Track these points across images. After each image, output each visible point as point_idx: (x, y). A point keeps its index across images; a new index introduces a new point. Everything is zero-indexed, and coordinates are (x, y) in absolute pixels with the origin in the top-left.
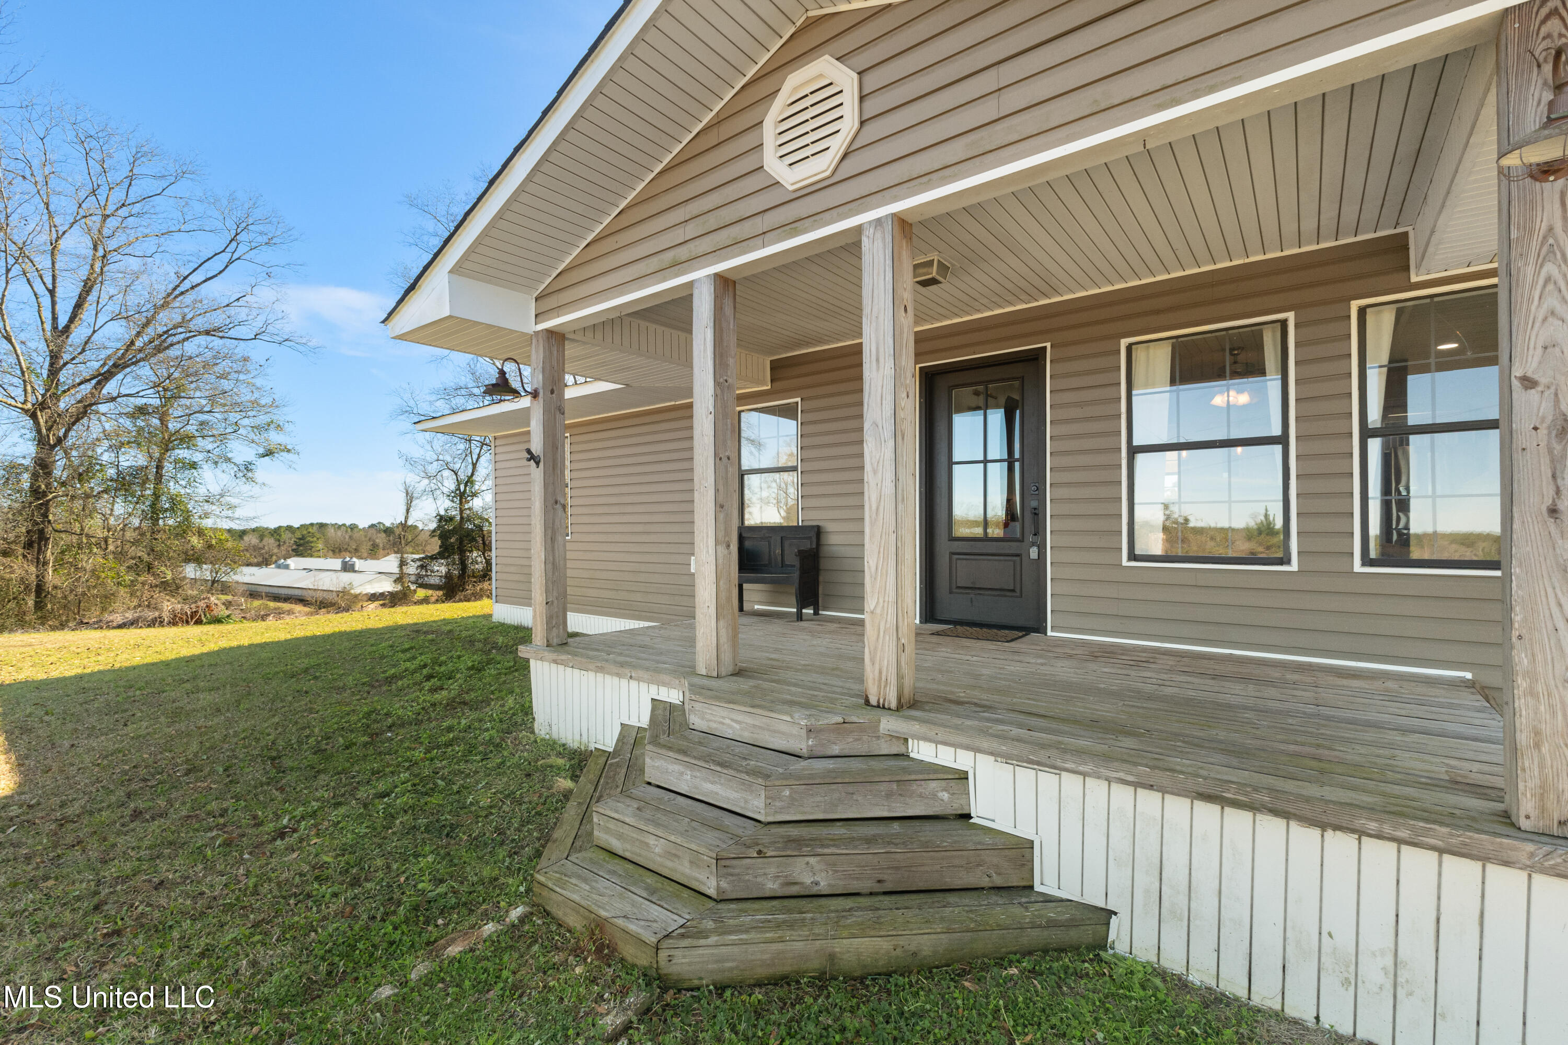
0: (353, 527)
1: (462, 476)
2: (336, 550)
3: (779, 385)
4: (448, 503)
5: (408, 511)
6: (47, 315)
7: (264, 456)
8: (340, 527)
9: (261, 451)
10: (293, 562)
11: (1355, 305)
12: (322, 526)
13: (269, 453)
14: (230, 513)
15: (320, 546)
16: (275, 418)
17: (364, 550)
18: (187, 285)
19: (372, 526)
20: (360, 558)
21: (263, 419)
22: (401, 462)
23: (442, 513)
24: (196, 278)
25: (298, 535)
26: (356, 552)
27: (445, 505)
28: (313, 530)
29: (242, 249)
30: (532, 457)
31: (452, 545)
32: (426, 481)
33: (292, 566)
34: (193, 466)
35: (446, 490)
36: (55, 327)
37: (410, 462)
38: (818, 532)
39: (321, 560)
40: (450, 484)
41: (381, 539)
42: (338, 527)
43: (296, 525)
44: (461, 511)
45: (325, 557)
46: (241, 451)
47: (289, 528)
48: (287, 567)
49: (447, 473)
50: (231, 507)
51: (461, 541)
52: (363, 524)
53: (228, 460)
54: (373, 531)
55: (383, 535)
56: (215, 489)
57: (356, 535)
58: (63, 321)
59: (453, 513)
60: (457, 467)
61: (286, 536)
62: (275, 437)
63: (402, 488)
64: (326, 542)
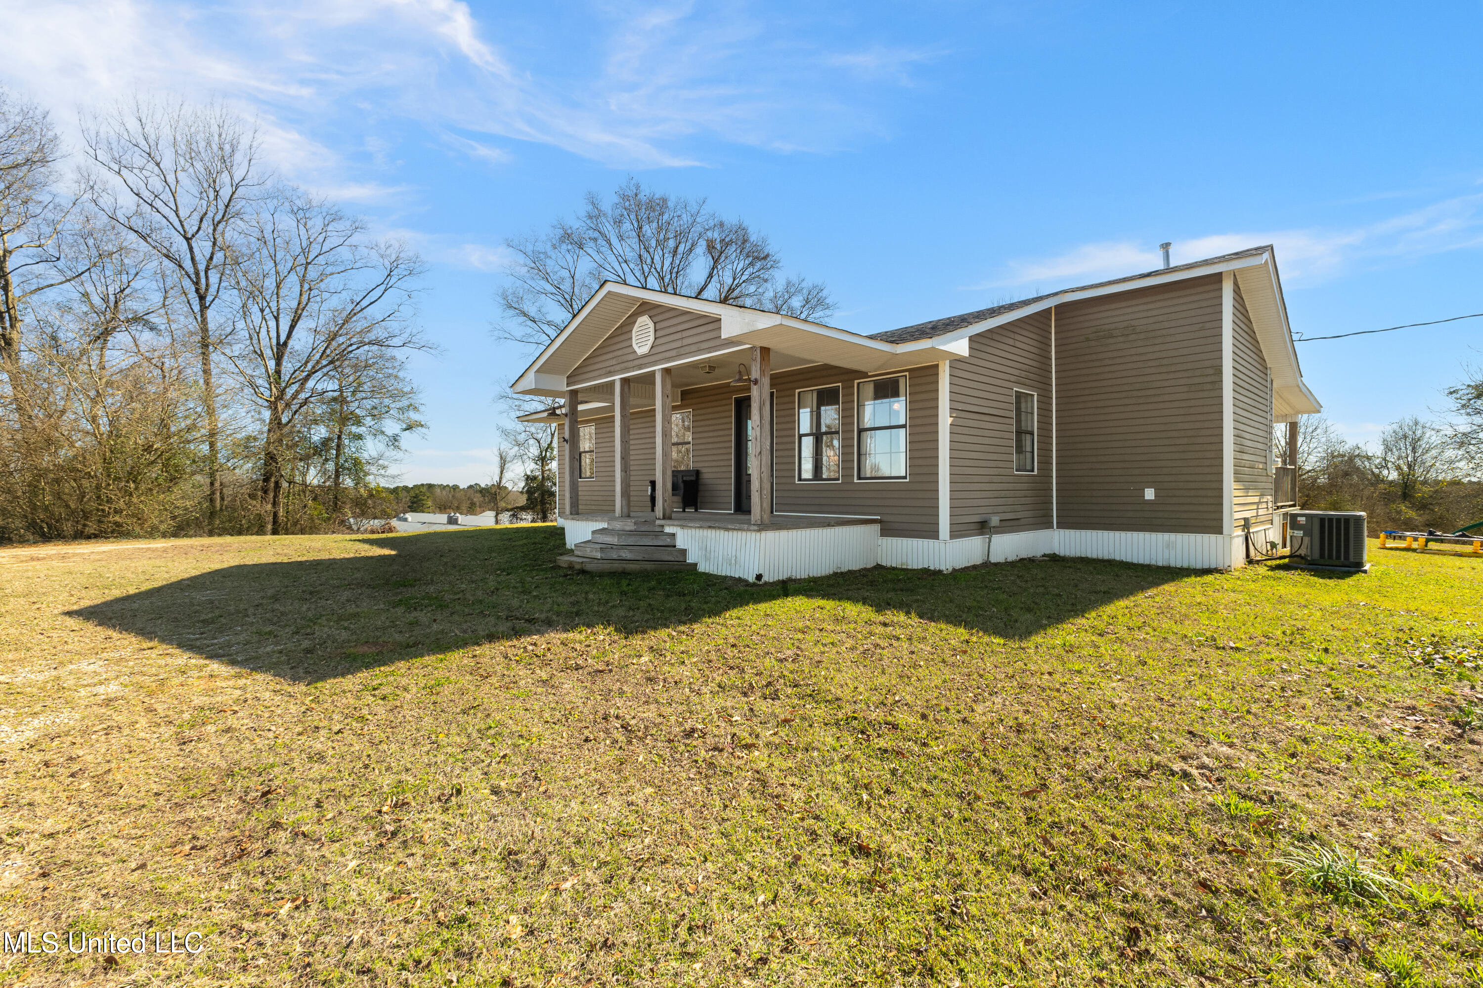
0: (455, 487)
1: (544, 445)
2: (442, 508)
3: (685, 402)
4: (532, 466)
5: (502, 473)
6: (273, 334)
7: (406, 430)
8: (444, 487)
9: (404, 426)
10: (409, 516)
11: (856, 382)
12: (430, 486)
13: (409, 428)
14: (382, 472)
15: (430, 503)
16: (413, 401)
17: (464, 508)
18: (358, 308)
19: (471, 487)
20: (461, 513)
21: (405, 403)
22: (498, 433)
23: (529, 473)
24: (364, 303)
25: (412, 494)
26: (458, 509)
27: (531, 467)
28: (424, 490)
29: (393, 280)
30: (565, 440)
31: (536, 499)
32: (516, 448)
33: (410, 519)
34: (359, 437)
35: (531, 455)
36: (278, 344)
37: (505, 433)
38: (698, 473)
39: (431, 515)
40: (534, 451)
41: (477, 499)
42: (443, 487)
43: (411, 486)
44: (543, 472)
45: (434, 513)
46: (391, 426)
47: (406, 488)
48: (406, 520)
49: (532, 441)
50: (384, 467)
51: (543, 495)
52: (463, 485)
53: (383, 433)
54: (471, 491)
55: (479, 495)
56: (374, 454)
57: (458, 495)
58: (283, 339)
59: (538, 473)
60: (539, 436)
61: (402, 495)
62: (414, 416)
63: (497, 453)
64: (434, 500)
